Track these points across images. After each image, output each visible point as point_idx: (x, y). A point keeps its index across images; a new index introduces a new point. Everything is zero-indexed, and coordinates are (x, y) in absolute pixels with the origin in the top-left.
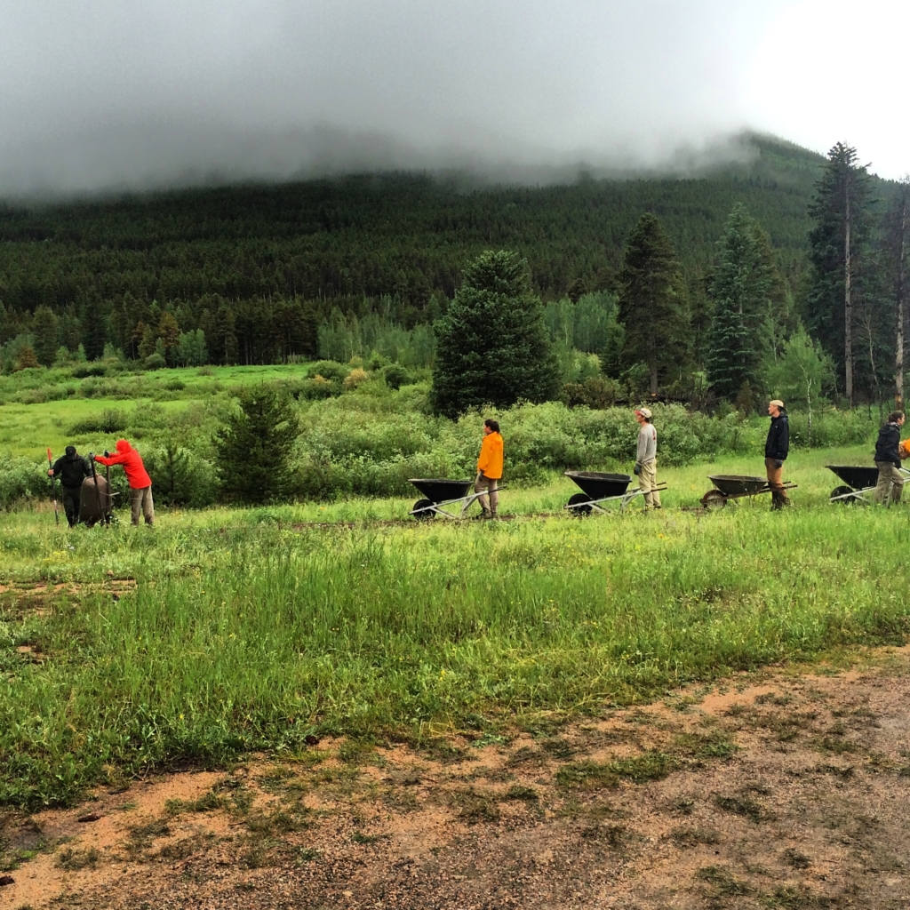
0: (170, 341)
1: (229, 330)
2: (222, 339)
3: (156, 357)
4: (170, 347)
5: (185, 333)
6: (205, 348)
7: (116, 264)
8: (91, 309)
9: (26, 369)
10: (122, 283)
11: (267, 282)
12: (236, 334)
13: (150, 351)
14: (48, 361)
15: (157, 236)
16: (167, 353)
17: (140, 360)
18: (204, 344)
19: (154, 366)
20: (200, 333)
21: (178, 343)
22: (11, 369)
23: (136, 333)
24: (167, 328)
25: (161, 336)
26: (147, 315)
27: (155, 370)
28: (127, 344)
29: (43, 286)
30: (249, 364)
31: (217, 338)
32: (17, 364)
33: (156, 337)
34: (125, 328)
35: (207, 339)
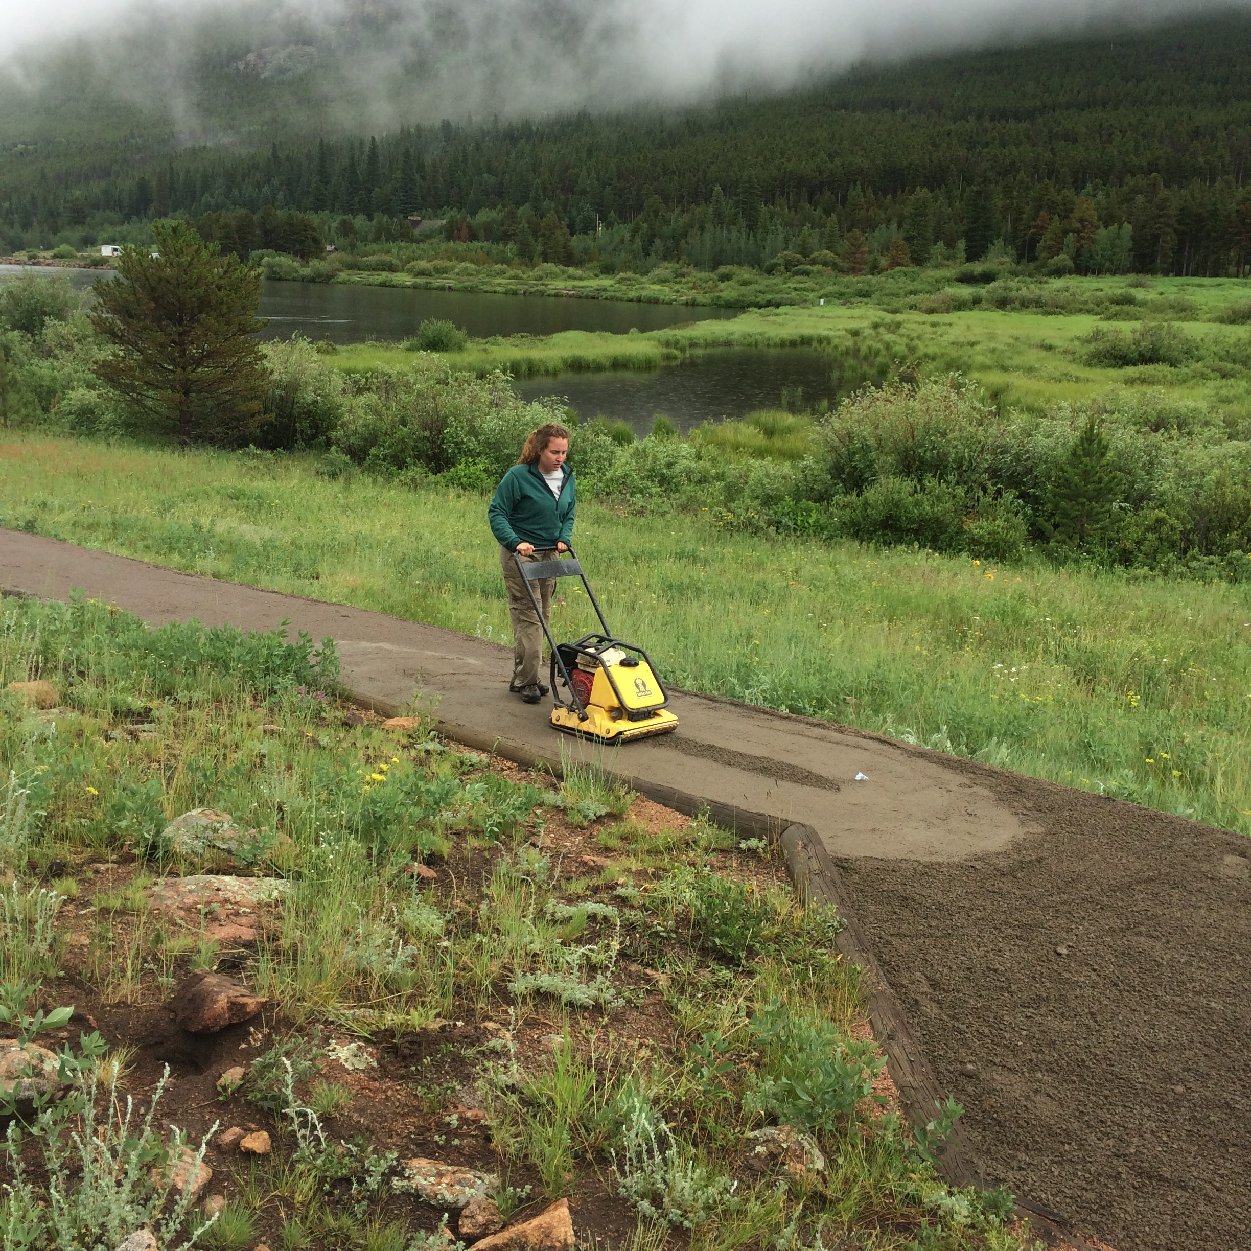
0: (1083, 238)
1: (1168, 225)
2: (1156, 237)
3: (1064, 260)
4: (1082, 246)
5: (1106, 227)
6: (1130, 250)
7: (994, 139)
8: (979, 193)
9: (898, 268)
10: (1008, 161)
11: (1206, 162)
12: (1176, 231)
13: (1055, 251)
14: (919, 260)
15: (1039, 104)
16: (1076, 257)
17: (1038, 263)
18: (1130, 244)
19: (1058, 272)
20: (1128, 228)
21: (1093, 241)
22: (876, 268)
23: (1035, 227)
24: (1081, 221)
25: (1074, 232)
26: (1053, 202)
27: (1060, 277)
28: (1019, 242)
29: (911, 164)
30: (1187, 275)
31: (1149, 238)
32: (883, 262)
33: (1066, 232)
34: (1021, 219)
35: (1133, 238)
